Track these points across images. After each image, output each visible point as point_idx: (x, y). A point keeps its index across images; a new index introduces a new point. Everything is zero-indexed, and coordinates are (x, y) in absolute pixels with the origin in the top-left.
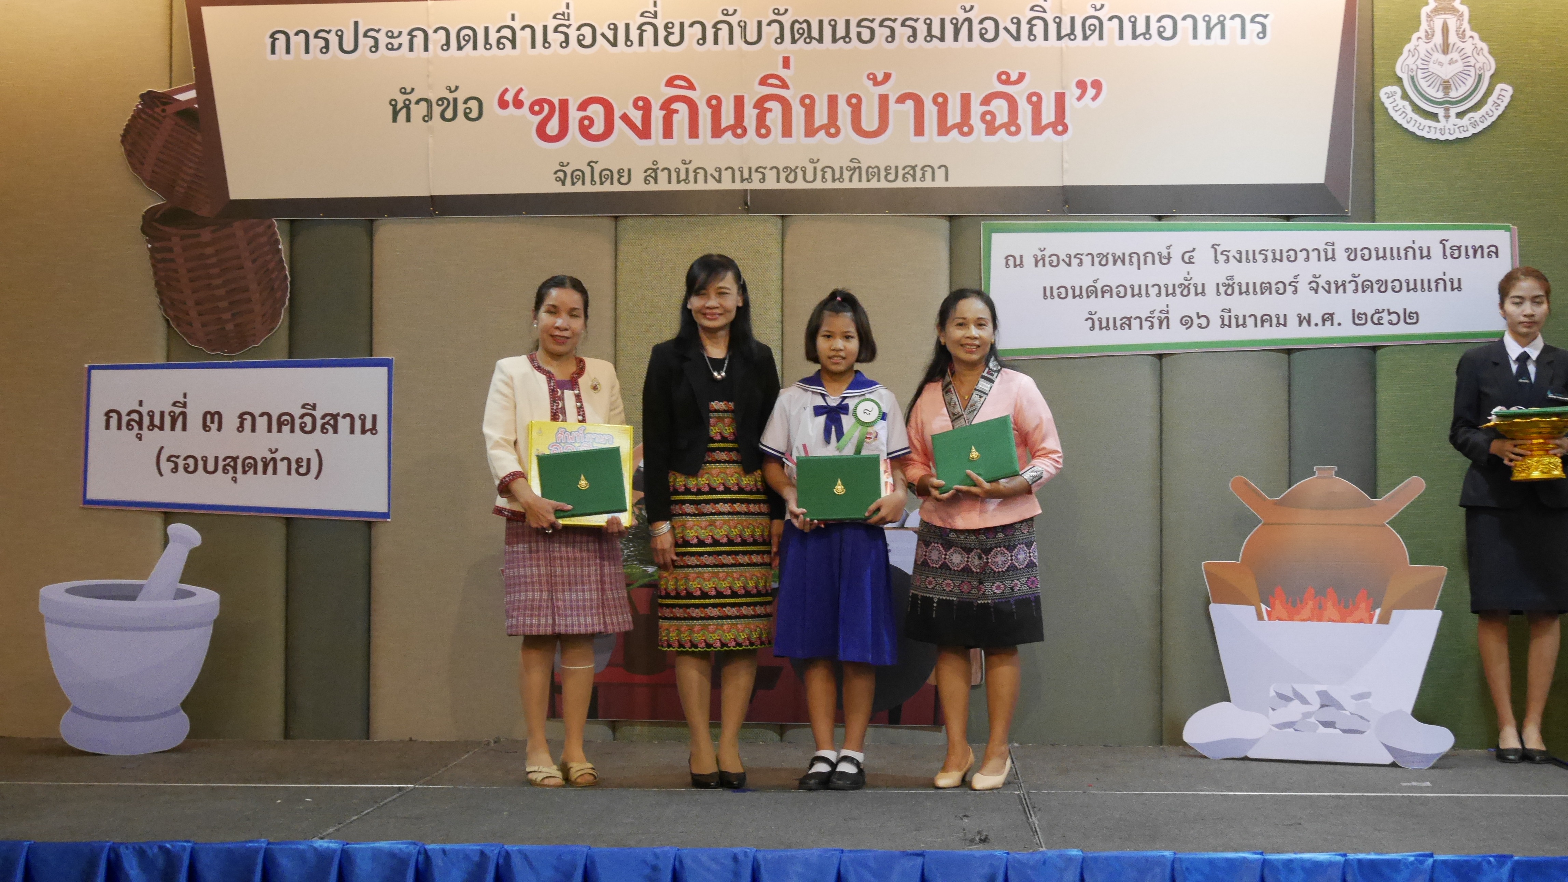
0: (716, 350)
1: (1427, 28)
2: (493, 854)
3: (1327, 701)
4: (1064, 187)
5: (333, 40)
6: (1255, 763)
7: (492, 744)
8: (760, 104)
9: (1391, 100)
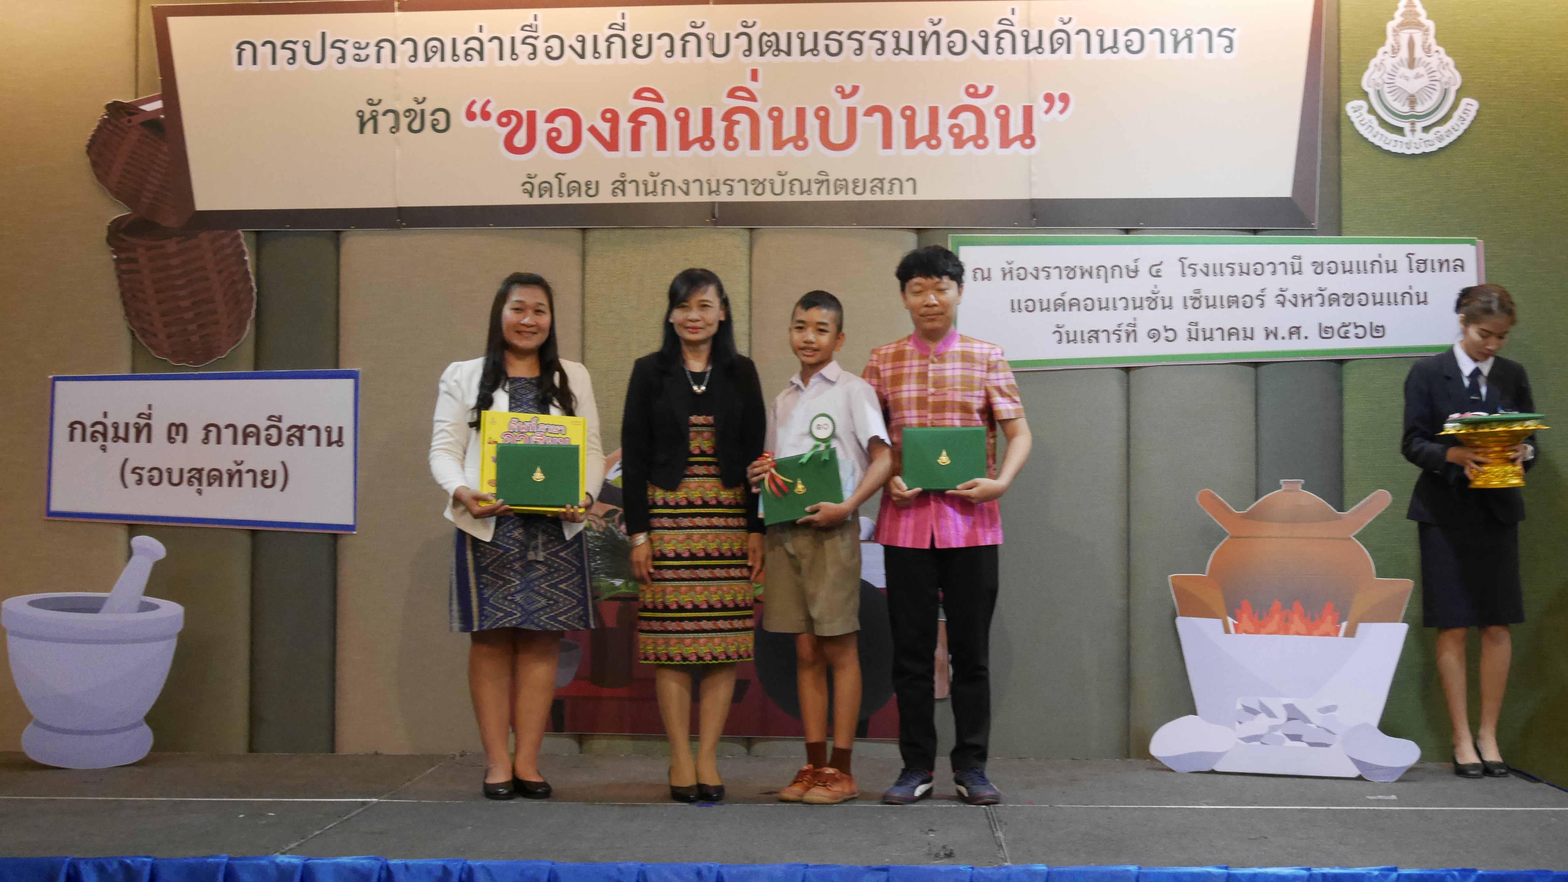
0: (697, 364)
1: (1393, 42)
2: (455, 868)
3: (1294, 714)
4: (1032, 200)
5: (300, 50)
6: (1221, 776)
7: (458, 758)
8: (728, 116)
9: (1357, 114)
